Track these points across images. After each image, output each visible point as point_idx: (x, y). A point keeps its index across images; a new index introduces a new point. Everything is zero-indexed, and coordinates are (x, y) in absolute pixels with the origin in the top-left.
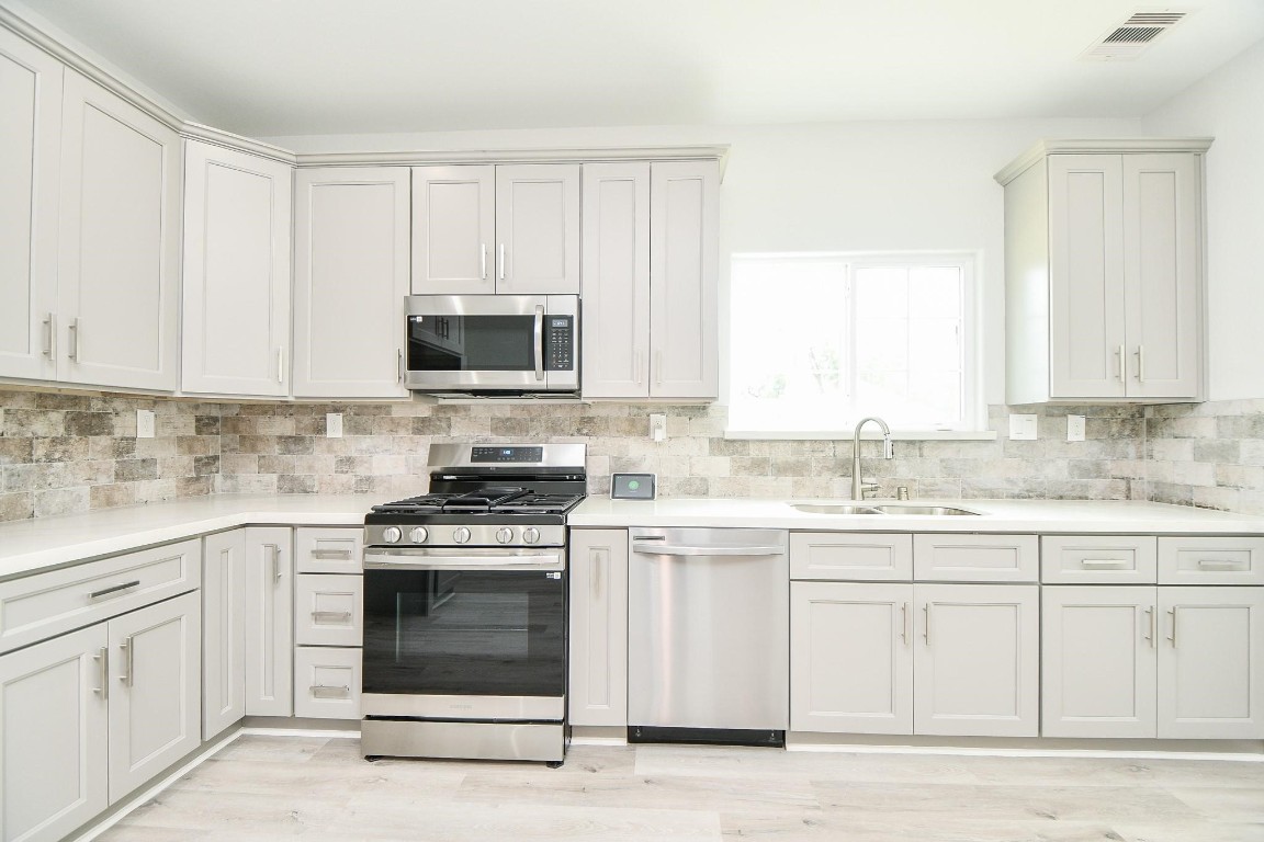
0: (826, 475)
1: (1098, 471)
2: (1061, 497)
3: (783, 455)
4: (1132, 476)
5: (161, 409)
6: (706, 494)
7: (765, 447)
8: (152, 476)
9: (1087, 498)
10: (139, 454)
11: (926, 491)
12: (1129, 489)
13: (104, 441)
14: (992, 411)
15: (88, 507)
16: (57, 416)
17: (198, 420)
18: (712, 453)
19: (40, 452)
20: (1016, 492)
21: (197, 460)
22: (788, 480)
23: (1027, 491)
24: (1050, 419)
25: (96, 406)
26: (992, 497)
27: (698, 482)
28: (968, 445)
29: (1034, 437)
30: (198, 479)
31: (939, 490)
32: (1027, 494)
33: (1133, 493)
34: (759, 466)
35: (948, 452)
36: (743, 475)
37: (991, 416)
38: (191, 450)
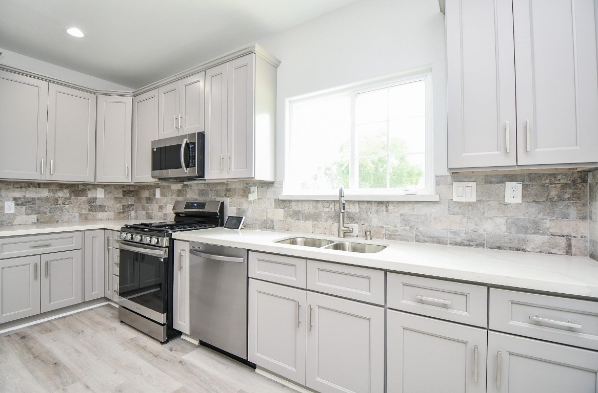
0: (330, 222)
1: (537, 229)
2: (499, 248)
3: (309, 209)
4: (573, 235)
5: (107, 188)
6: (273, 228)
7: (300, 204)
8: (104, 211)
9: (524, 250)
10: (98, 203)
11: (390, 235)
12: (570, 246)
13: (84, 199)
14: (439, 180)
15: (78, 220)
16: (65, 191)
17: (123, 191)
18: (276, 207)
19: (60, 202)
20: (459, 240)
21: (123, 206)
22: (310, 223)
23: (468, 240)
24: (488, 185)
25: (81, 188)
26: (439, 243)
27: (270, 222)
28: (420, 206)
29: (473, 199)
30: (123, 212)
31: (399, 235)
32: (467, 242)
33: (574, 249)
34: (297, 215)
35: (406, 210)
36: (289, 219)
37: (438, 183)
38: (120, 202)
